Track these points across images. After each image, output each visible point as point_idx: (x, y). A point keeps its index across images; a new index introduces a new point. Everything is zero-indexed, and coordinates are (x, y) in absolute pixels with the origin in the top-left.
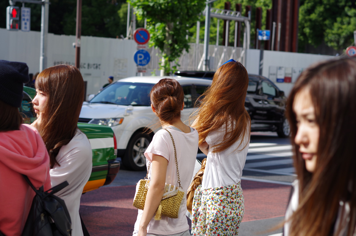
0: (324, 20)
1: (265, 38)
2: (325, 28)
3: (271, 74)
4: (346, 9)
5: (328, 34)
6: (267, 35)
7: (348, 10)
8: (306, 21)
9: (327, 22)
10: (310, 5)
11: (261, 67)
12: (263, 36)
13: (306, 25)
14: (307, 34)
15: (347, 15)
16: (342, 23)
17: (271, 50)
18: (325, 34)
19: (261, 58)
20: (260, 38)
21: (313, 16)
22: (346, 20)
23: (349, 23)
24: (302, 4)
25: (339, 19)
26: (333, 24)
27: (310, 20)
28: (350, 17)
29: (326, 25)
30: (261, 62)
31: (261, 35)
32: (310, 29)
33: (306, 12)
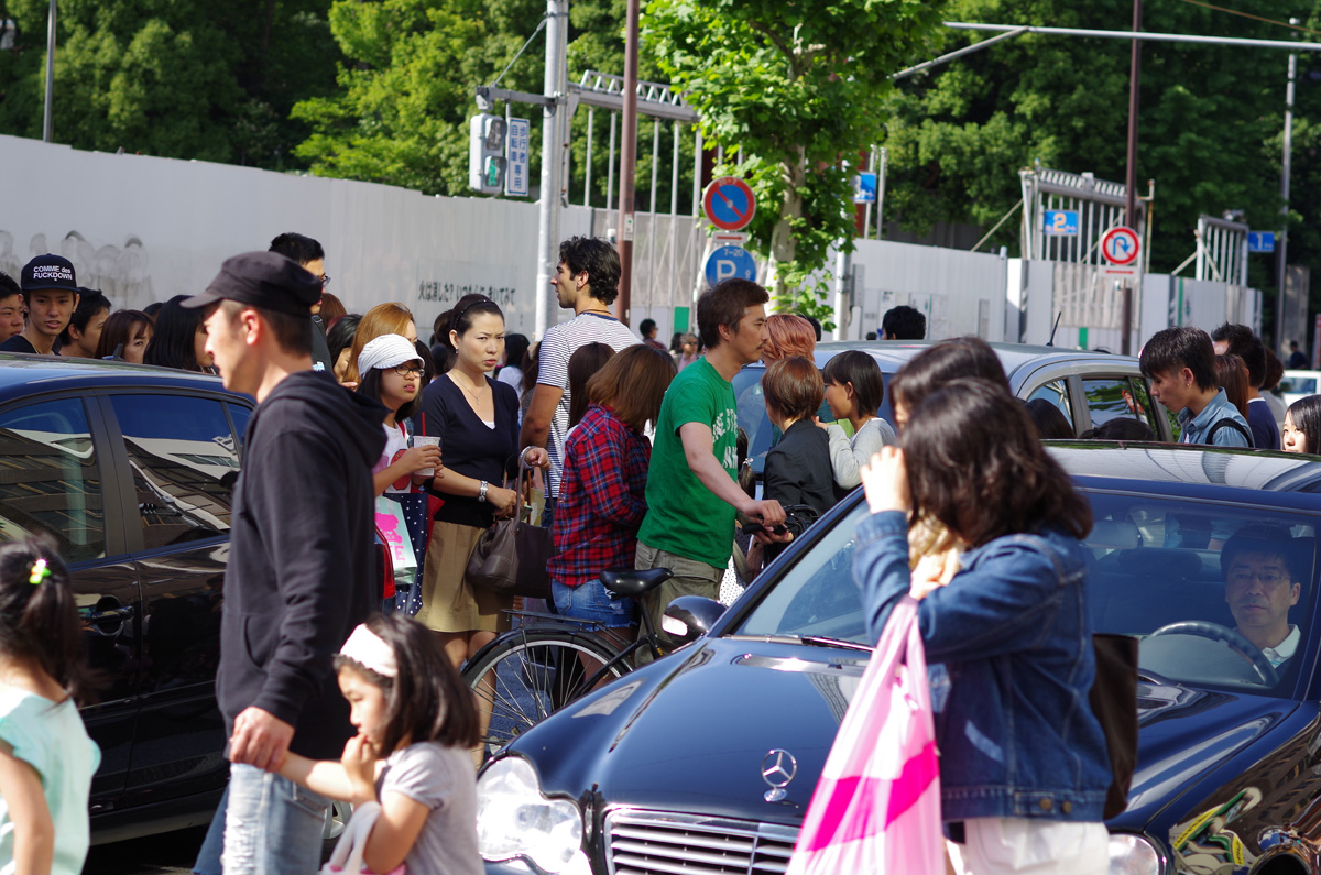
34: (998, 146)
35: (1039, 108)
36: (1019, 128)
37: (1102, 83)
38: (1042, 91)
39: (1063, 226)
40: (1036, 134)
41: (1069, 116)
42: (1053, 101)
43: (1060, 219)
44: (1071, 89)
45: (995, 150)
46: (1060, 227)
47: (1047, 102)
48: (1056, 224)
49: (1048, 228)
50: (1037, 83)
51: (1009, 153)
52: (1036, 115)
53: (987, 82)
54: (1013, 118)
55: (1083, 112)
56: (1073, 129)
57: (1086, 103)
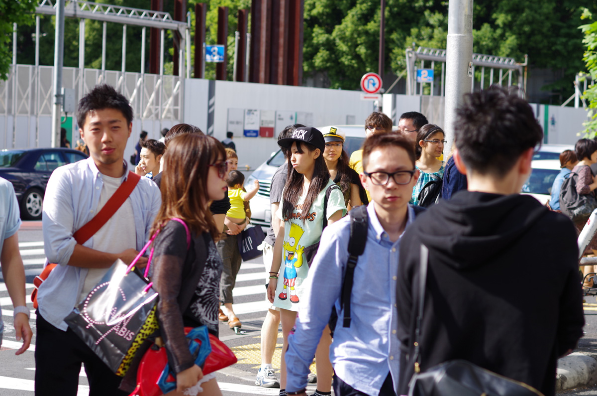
0: (390, 32)
1: (216, 59)
2: (391, 46)
3: (232, 123)
4: (427, 13)
5: (397, 55)
6: (219, 54)
7: (430, 16)
8: (359, 35)
9: (394, 36)
10: (364, 6)
11: (211, 110)
12: (214, 56)
13: (359, 41)
14: (363, 56)
15: (428, 25)
16: (419, 37)
17: (230, 79)
18: (393, 57)
19: (211, 93)
20: (208, 58)
21: (371, 26)
22: (426, 32)
23: (431, 38)
24: (353, 5)
25: (414, 31)
26: (404, 39)
27: (367, 33)
28: (432, 27)
29: (393, 41)
30: (211, 102)
31: (210, 53)
32: (367, 48)
33: (359, 19)
34: (486, 41)
35: (506, 21)
36: (499, 32)
37: (541, 8)
38: (507, 12)
39: (426, 77)
40: (507, 34)
41: (522, 25)
42: (513, 17)
43: (424, 74)
44: (523, 11)
45: (484, 43)
46: (425, 77)
47: (509, 18)
48: (423, 76)
49: (419, 78)
50: (505, 8)
51: (491, 44)
52: (504, 24)
53: (482, 9)
54: (494, 27)
55: (529, 22)
56: (525, 32)
57: (530, 18)
